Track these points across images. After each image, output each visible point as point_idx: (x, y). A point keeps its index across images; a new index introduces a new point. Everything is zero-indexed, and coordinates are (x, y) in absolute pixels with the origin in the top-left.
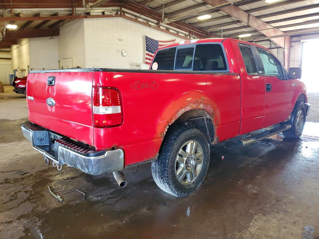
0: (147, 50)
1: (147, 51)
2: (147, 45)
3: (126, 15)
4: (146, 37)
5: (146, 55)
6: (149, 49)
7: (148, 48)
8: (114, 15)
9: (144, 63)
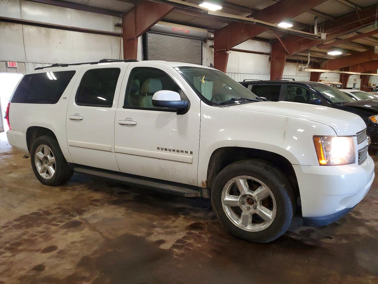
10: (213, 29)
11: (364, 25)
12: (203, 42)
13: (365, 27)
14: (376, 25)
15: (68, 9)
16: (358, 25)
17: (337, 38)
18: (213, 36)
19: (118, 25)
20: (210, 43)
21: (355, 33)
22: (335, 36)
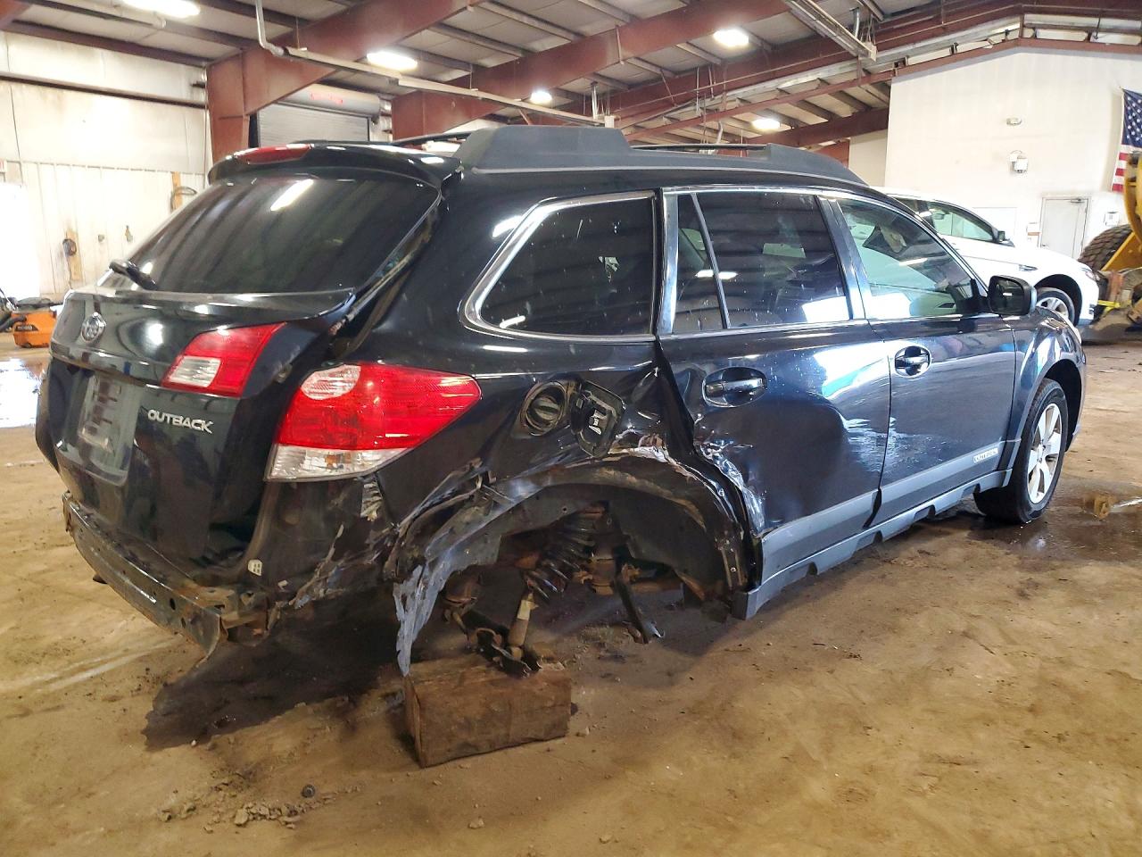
0: (1125, 142)
1: (1127, 144)
2: (1127, 122)
3: (1042, 34)
4: (1127, 93)
5: (1120, 158)
6: (1136, 135)
7: (1133, 133)
8: (991, 47)
9: (1109, 191)
10: (389, 94)
11: (679, 106)
12: (371, 122)
13: (679, 109)
14: (698, 107)
15: (99, 52)
16: (669, 104)
17: (635, 126)
18: (388, 108)
19: (199, 85)
20: (385, 123)
21: (665, 119)
22: (632, 122)
